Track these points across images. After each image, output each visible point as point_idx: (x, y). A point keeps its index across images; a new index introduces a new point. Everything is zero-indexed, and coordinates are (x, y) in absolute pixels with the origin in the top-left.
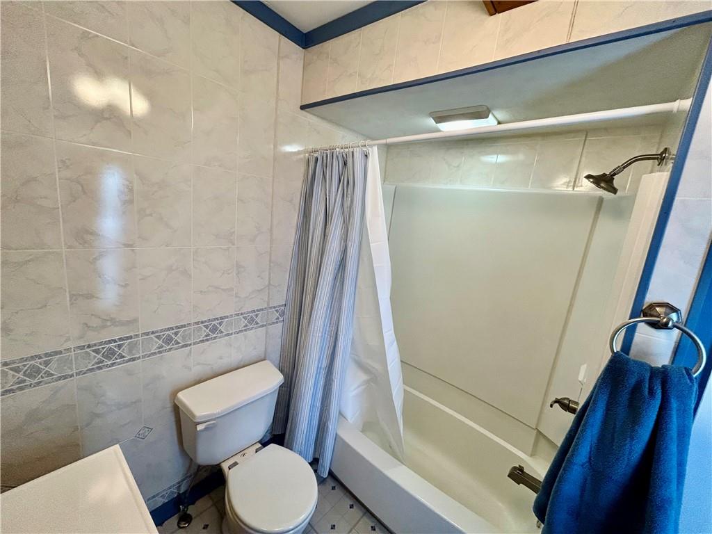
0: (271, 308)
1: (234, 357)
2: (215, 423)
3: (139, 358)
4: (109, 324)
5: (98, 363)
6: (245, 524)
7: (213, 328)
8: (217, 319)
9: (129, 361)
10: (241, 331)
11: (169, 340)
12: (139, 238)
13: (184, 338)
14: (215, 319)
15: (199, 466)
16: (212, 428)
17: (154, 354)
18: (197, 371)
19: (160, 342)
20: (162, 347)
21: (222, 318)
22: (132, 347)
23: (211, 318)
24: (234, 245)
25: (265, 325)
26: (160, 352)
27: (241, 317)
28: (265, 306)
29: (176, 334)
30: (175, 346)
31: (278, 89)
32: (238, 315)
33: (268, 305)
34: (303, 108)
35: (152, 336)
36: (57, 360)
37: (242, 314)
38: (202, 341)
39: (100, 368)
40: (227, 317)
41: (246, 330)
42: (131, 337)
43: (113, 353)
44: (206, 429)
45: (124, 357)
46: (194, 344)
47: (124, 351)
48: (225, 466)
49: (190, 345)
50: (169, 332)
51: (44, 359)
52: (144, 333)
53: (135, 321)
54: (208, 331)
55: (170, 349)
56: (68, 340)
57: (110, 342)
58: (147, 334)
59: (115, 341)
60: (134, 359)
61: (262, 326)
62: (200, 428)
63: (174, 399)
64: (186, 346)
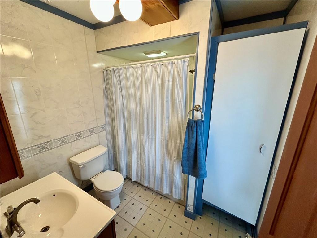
0: (98, 127)
1: (88, 145)
2: (85, 165)
3: (53, 148)
4: (41, 137)
5: (40, 151)
6: (100, 190)
7: (78, 136)
8: (79, 132)
9: (50, 149)
10: (89, 136)
11: (63, 141)
12: (46, 107)
13: (68, 140)
14: (78, 133)
15: (83, 181)
16: (85, 167)
17: (59, 146)
18: (75, 151)
19: (60, 142)
20: (61, 144)
21: (81, 132)
22: (50, 145)
23: (77, 132)
24: (80, 105)
25: (98, 133)
26: (61, 146)
27: (88, 131)
28: (96, 126)
29: (65, 139)
30: (66, 143)
31: (87, 47)
32: (86, 130)
33: (97, 125)
34: (97, 52)
35: (57, 140)
36: (26, 151)
37: (88, 130)
38: (75, 141)
39: (41, 153)
40: (83, 131)
41: (90, 135)
42: (49, 142)
43: (44, 147)
44: (83, 167)
45: (48, 148)
46: (72, 142)
47: (48, 146)
48: (92, 180)
49: (71, 142)
50: (63, 139)
51: (22, 151)
52: (54, 140)
53: (49, 136)
54: (76, 137)
55: (64, 144)
56: (28, 144)
57: (42, 144)
58: (55, 140)
59: (44, 143)
60: (52, 149)
61: (96, 133)
62: (80, 167)
63: (69, 160)
64: (70, 143)
